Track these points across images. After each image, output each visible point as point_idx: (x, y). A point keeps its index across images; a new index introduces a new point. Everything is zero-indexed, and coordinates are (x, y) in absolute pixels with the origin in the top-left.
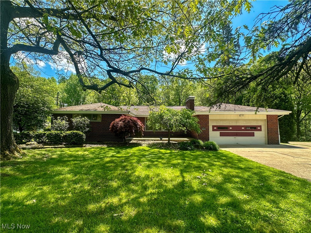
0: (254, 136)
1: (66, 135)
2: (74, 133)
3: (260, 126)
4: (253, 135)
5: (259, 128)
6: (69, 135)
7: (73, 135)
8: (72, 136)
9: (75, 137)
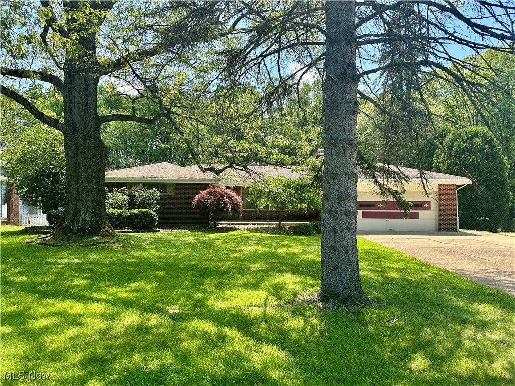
0: (418, 218)
1: (132, 216)
2: (143, 212)
3: (429, 203)
4: (416, 216)
5: (427, 206)
6: (137, 215)
7: (143, 216)
8: (141, 217)
9: (146, 217)
